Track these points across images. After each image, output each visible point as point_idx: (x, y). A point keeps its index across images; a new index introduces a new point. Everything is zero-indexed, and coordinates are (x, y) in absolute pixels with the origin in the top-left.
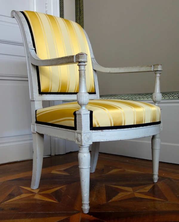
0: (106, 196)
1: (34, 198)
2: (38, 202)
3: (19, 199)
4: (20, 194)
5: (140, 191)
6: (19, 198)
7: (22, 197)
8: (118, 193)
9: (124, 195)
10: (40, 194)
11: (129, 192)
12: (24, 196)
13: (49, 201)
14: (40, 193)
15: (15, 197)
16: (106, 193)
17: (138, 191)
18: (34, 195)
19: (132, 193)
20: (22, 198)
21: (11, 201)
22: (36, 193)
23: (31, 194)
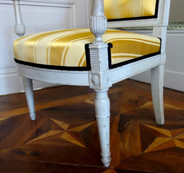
0: (141, 141)
1: (61, 138)
2: (64, 144)
3: (45, 138)
4: (48, 130)
5: (180, 138)
6: (46, 136)
7: (50, 135)
8: (155, 138)
9: (162, 142)
10: (69, 132)
11: (167, 137)
12: (52, 133)
13: (76, 145)
14: (69, 130)
15: (42, 134)
16: (141, 137)
17: (177, 137)
18: (61, 134)
19: (171, 139)
20: (49, 137)
21: (37, 141)
22: (64, 130)
23: (59, 132)
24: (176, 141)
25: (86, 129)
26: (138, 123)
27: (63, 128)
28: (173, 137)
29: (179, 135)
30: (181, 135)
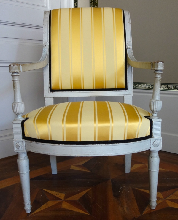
1: (62, 207)
3: (47, 209)
4: (46, 201)
5: (171, 199)
6: (46, 207)
7: (50, 206)
10: (67, 201)
12: (50, 203)
14: (66, 200)
15: (42, 206)
17: (168, 198)
18: (61, 203)
19: (163, 200)
20: (49, 208)
21: (39, 212)
22: (62, 200)
23: (58, 202)
24: (168, 201)
25: (83, 197)
26: (131, 188)
27: (60, 198)
28: (165, 199)
29: (170, 197)
30: (171, 197)
